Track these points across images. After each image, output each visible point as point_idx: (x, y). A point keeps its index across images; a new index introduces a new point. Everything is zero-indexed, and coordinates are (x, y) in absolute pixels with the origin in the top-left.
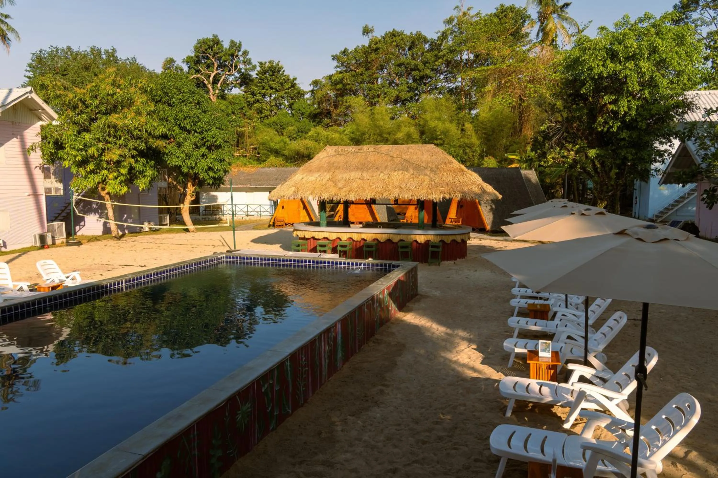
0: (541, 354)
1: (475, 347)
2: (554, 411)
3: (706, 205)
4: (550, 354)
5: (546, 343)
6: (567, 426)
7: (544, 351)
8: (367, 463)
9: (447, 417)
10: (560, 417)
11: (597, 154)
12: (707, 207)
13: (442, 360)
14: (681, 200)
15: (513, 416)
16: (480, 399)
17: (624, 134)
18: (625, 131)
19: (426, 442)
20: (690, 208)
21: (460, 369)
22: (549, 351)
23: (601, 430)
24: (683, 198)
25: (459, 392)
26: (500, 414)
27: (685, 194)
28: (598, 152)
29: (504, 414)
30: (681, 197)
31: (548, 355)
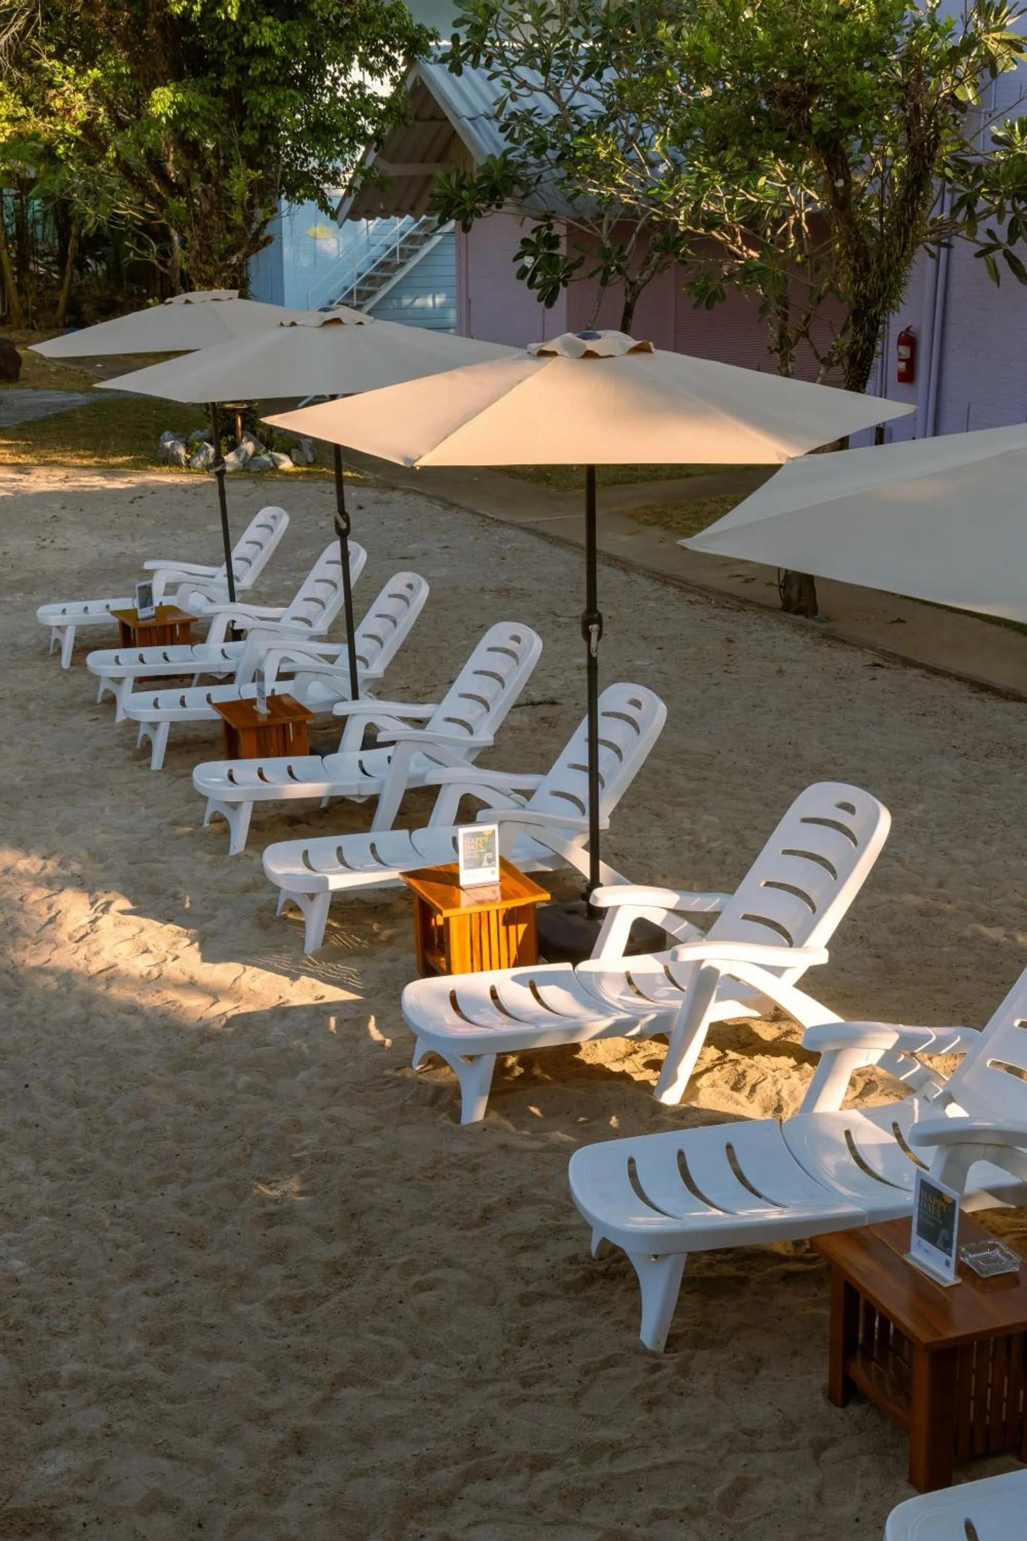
0: (467, 877)
1: (123, 903)
2: (589, 1061)
3: (536, 292)
4: (497, 868)
5: (480, 834)
6: (671, 1097)
7: (477, 864)
8: (170, 1457)
9: (285, 1187)
10: (624, 1076)
11: (180, 106)
12: (540, 300)
13: (52, 983)
14: (380, 273)
15: (494, 1116)
16: (335, 1090)
17: (266, 32)
18: (269, 20)
19: (302, 1299)
20: (406, 301)
21: (150, 1000)
22: (490, 861)
23: (770, 1079)
24: (386, 267)
25: (240, 1085)
26: (444, 1119)
27: (393, 253)
28: (180, 97)
29: (456, 1115)
30: (383, 266)
31: (491, 874)
